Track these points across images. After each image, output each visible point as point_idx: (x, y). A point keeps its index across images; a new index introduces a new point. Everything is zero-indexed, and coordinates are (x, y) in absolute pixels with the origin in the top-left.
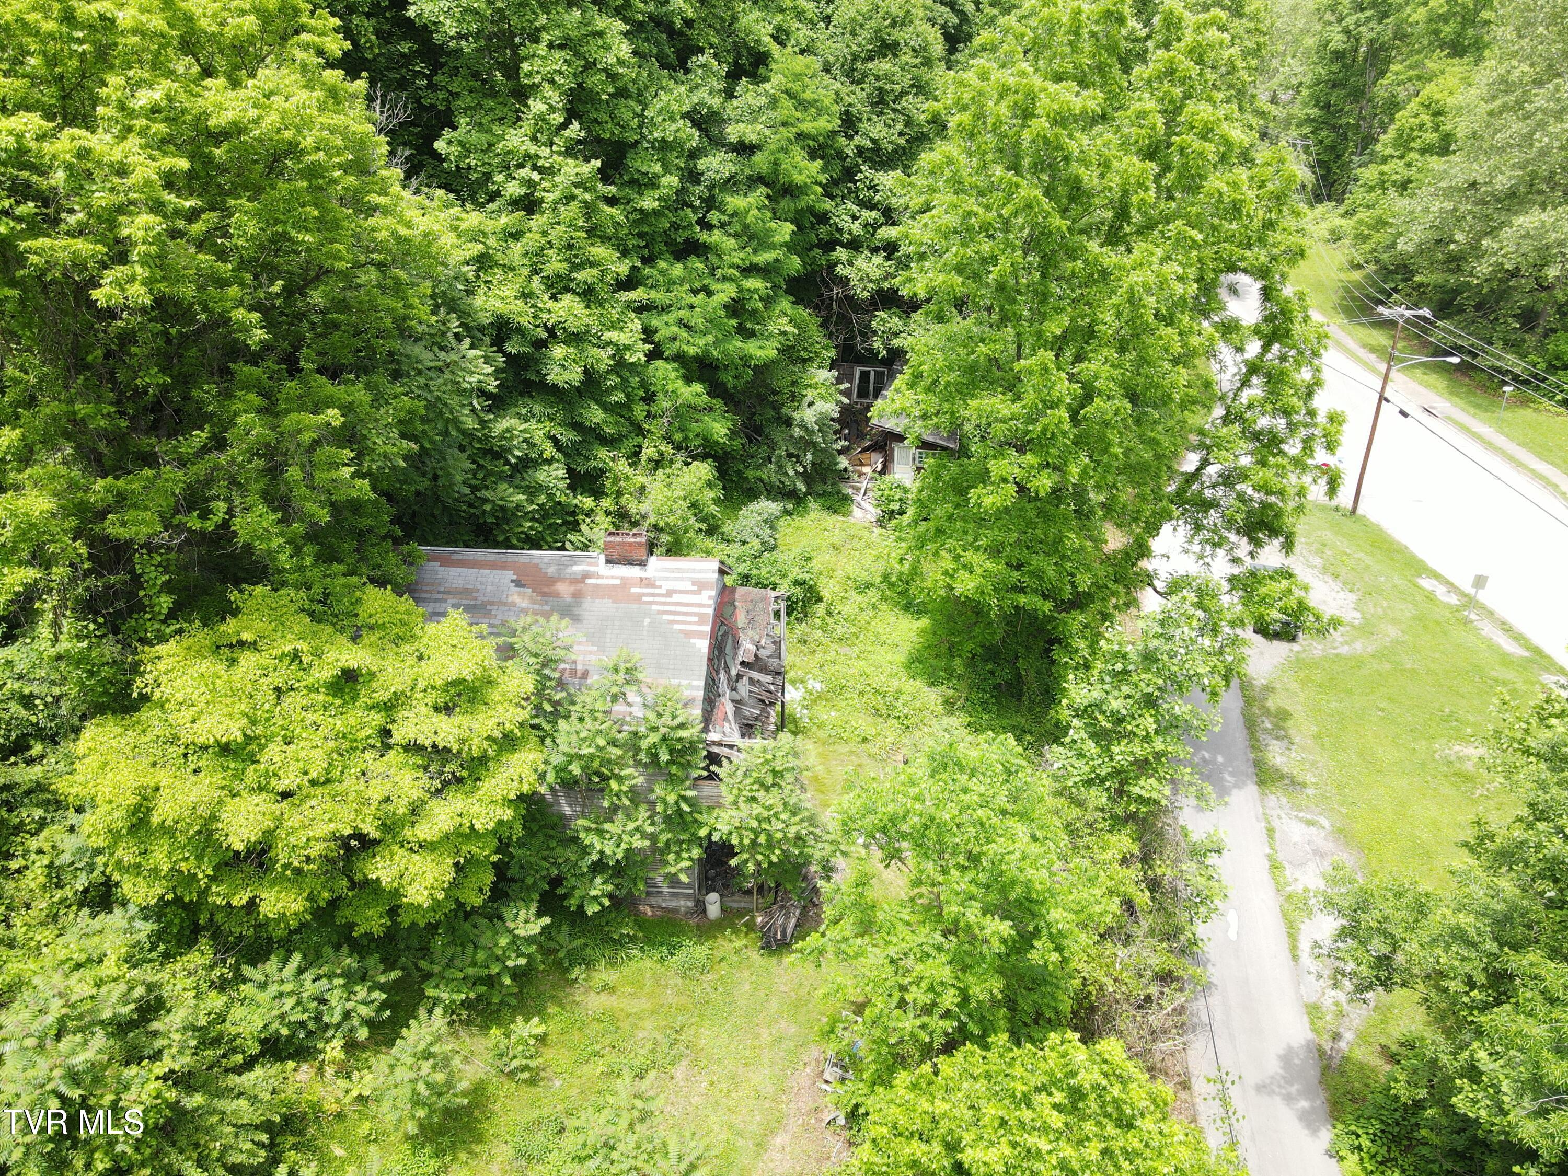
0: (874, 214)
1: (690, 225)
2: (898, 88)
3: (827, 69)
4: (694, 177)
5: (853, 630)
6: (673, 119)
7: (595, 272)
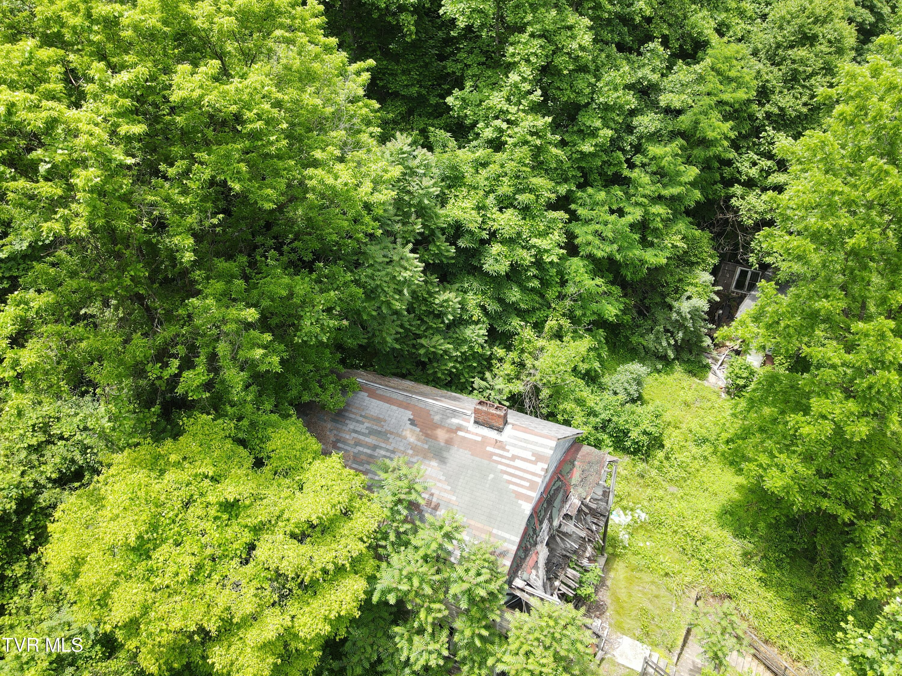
0: (769, 163)
1: (620, 163)
2: (810, 70)
3: (755, 53)
4: (630, 129)
5: (684, 474)
6: (616, 89)
7: (532, 197)
